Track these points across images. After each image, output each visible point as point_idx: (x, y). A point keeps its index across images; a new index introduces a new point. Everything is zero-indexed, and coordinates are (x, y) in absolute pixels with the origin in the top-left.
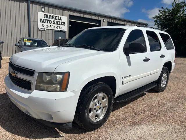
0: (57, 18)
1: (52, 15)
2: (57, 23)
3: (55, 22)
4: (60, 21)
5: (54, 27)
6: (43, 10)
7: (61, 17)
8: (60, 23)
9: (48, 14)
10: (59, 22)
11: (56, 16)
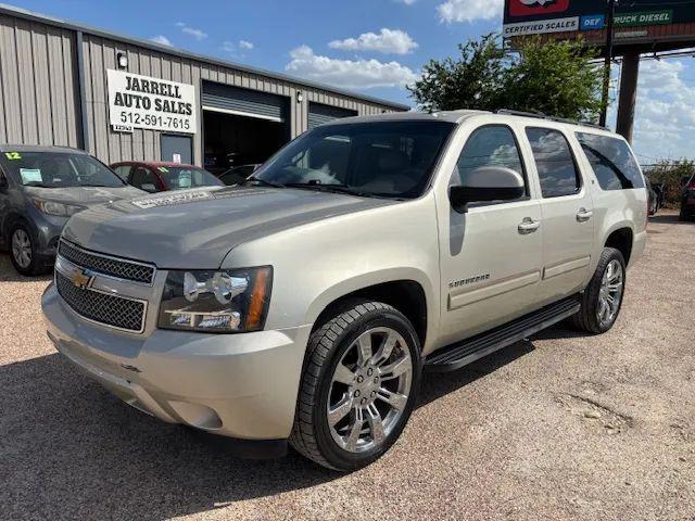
0: (166, 90)
1: (149, 79)
2: (166, 108)
3: (162, 104)
4: (177, 100)
5: (158, 121)
6: (123, 62)
7: (177, 88)
8: (176, 107)
9: (140, 77)
10: (173, 103)
11: (162, 85)
